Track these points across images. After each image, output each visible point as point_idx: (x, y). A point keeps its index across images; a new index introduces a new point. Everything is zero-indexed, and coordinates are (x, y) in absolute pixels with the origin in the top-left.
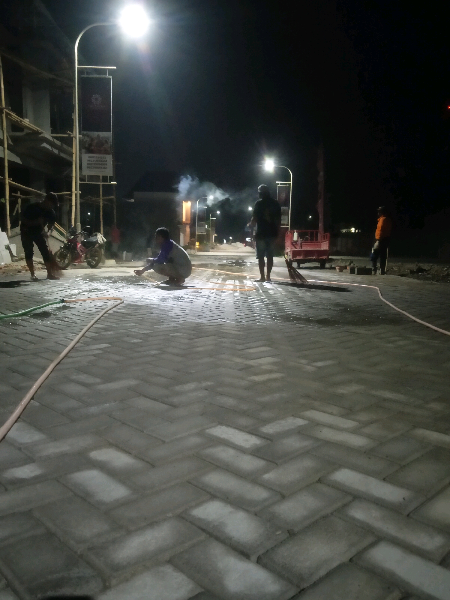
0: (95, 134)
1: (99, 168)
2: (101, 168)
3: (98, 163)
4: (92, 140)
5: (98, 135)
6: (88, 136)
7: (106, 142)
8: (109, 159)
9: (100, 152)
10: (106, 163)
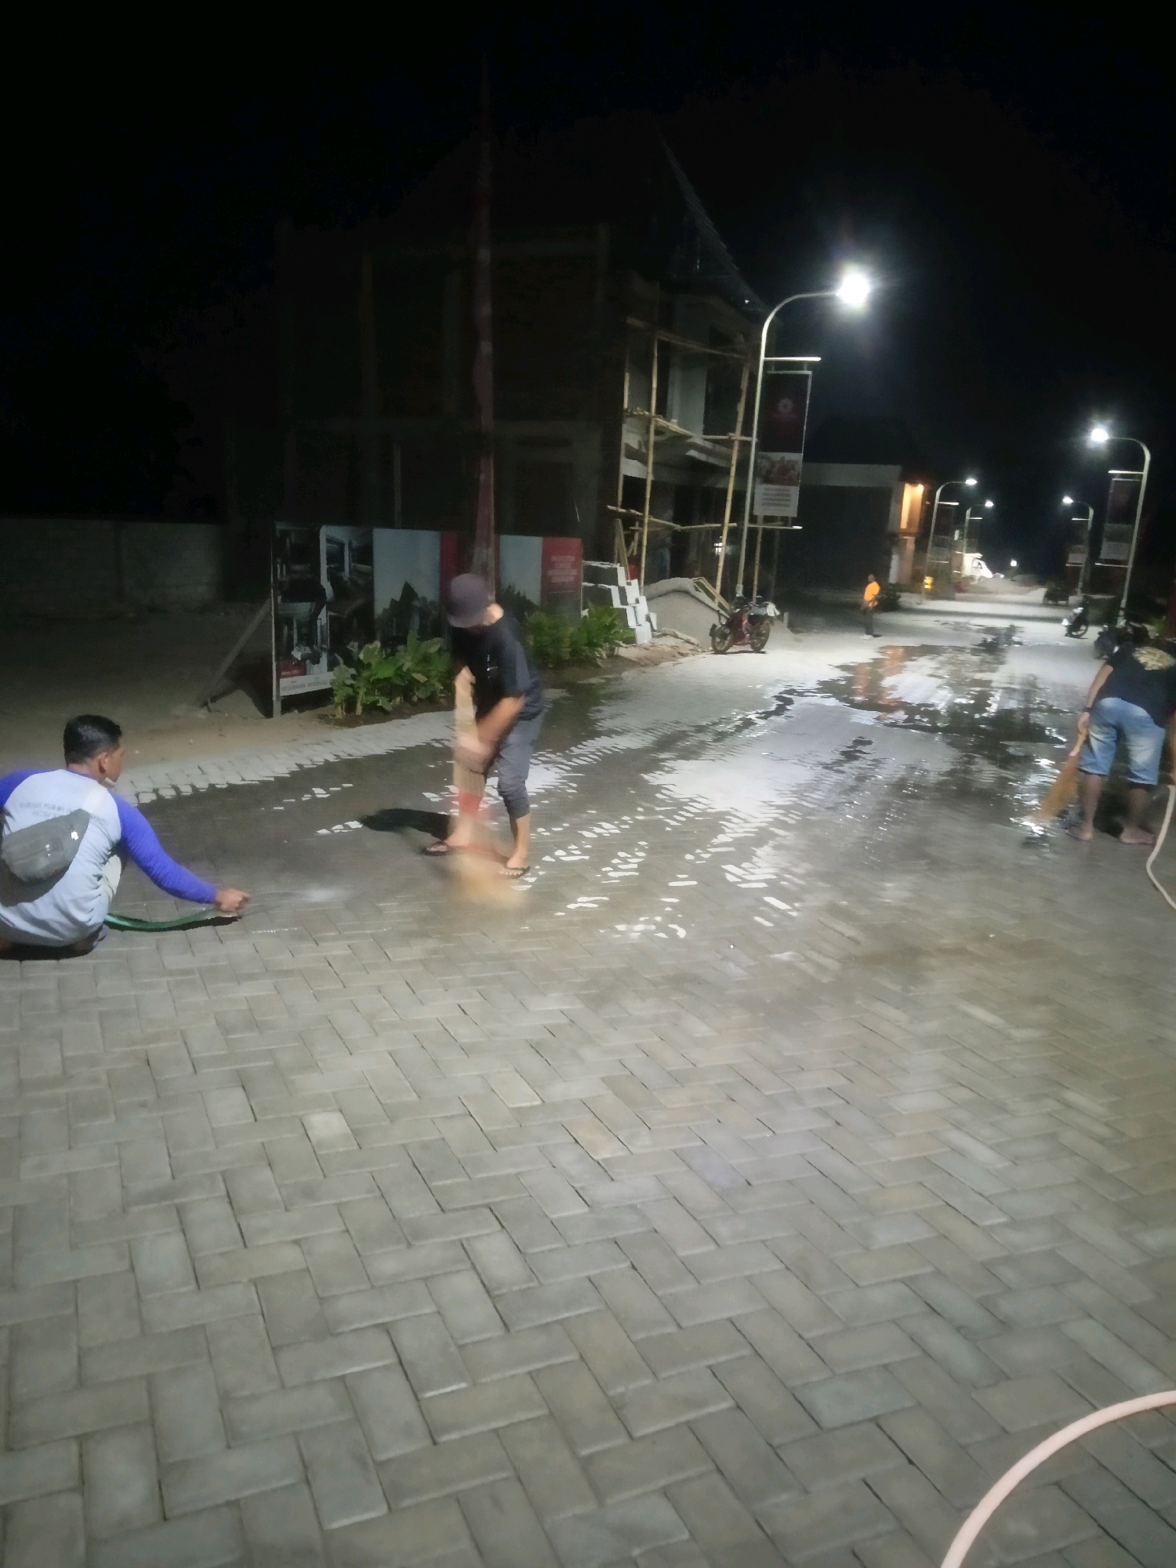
0: (777, 456)
1: (778, 505)
2: (782, 505)
3: (778, 497)
4: (773, 464)
5: (783, 458)
6: (768, 459)
7: (793, 468)
8: (794, 492)
9: (782, 482)
10: (789, 498)
